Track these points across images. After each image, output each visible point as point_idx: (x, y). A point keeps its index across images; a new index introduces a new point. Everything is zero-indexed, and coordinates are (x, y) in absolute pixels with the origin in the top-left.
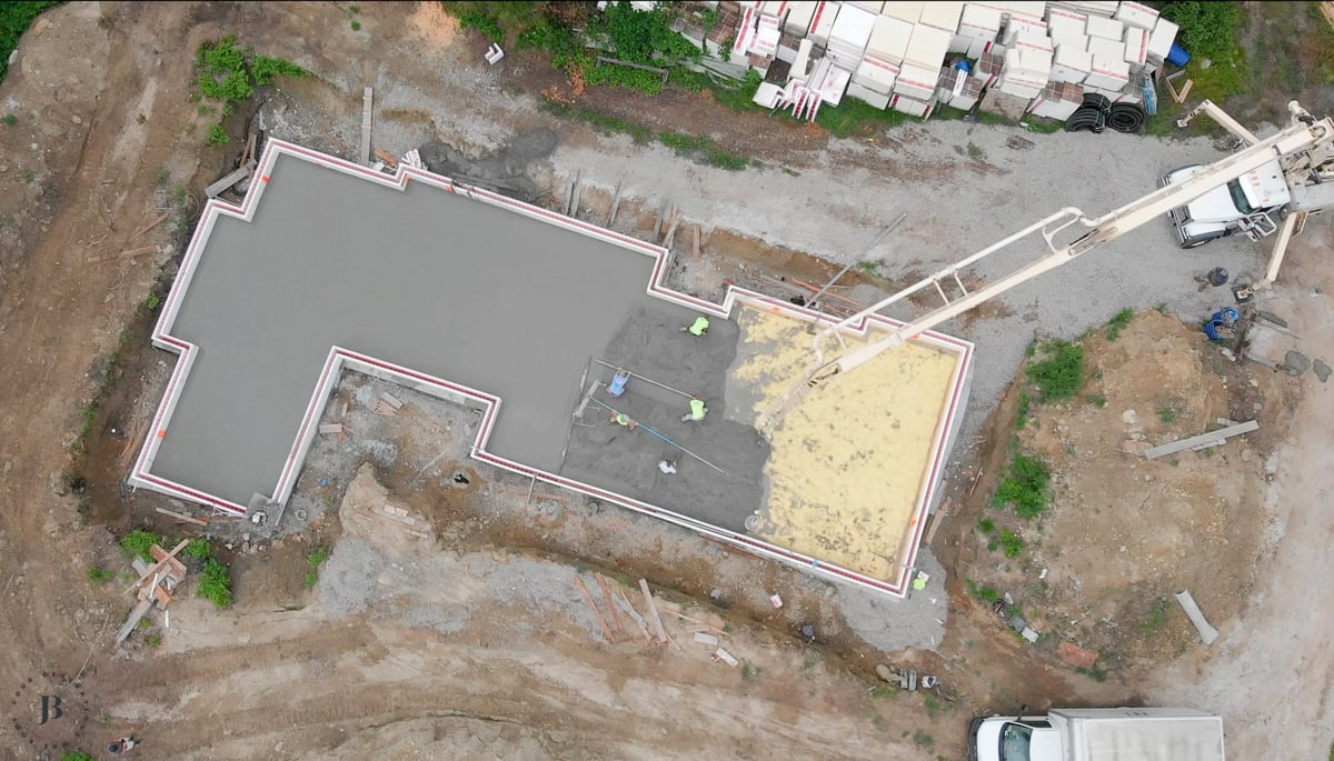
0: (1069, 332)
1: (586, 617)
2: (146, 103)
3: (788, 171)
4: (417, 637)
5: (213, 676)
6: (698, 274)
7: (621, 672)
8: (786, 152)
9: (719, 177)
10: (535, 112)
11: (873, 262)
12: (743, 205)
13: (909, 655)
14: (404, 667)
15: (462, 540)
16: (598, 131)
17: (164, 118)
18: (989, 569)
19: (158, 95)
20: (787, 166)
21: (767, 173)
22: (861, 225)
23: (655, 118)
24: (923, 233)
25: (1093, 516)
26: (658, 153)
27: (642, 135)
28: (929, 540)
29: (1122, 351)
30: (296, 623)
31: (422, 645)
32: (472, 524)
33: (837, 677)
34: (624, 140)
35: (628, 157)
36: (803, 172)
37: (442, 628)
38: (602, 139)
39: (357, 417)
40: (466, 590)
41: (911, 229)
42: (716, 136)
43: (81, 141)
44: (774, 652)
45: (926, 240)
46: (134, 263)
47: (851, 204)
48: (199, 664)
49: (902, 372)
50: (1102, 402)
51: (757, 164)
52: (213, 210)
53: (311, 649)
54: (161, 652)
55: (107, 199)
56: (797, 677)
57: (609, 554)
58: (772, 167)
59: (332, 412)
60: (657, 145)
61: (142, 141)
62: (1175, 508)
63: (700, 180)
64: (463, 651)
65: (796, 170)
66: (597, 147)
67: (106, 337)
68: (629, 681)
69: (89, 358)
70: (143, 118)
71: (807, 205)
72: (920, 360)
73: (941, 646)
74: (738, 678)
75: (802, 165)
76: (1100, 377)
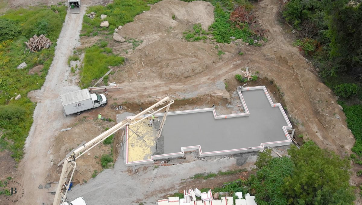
0: (106, 170)
1: (180, 94)
2: (319, 135)
3: (184, 180)
4: (204, 83)
5: (230, 69)
6: (192, 157)
7: (170, 90)
8: (187, 184)
9: (199, 171)
10: (246, 168)
11: (156, 169)
12: (190, 168)
13: (121, 112)
14: (204, 79)
15: (207, 98)
16: (230, 170)
17: (313, 134)
18: (111, 124)
19: (319, 138)
20: (185, 181)
21: (188, 177)
22: (162, 175)
23: (220, 179)
24: (147, 180)
25: (93, 136)
26: (215, 171)
27: (221, 174)
28: (123, 131)
29: (93, 167)
30: (224, 78)
31: (203, 82)
32: (207, 102)
33: (134, 102)
34: (224, 171)
35: (221, 168)
36: (181, 181)
37: (201, 85)
38: (229, 169)
39: (238, 109)
40: (201, 90)
41: (150, 180)
42: (204, 181)
43: (322, 123)
44: (146, 101)
45: (145, 179)
46: (294, 110)
47: (166, 179)
48: (234, 69)
49: (140, 155)
50: (95, 157)
51: (192, 178)
52: (290, 126)
53: (219, 76)
54: (241, 68)
55: (308, 117)
56: (141, 99)
57: (182, 107)
58: (188, 179)
59: (242, 108)
60: (216, 173)
61: (313, 129)
62: (77, 136)
63: (202, 169)
64: (196, 84)
65: (183, 181)
66: (228, 167)
67: (286, 98)
68: (168, 89)
69: (286, 94)
70: (317, 132)
71: (176, 174)
72: (137, 159)
73: (116, 115)
74: (151, 96)
75: (181, 183)
76: (97, 162)
